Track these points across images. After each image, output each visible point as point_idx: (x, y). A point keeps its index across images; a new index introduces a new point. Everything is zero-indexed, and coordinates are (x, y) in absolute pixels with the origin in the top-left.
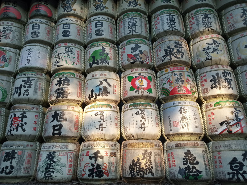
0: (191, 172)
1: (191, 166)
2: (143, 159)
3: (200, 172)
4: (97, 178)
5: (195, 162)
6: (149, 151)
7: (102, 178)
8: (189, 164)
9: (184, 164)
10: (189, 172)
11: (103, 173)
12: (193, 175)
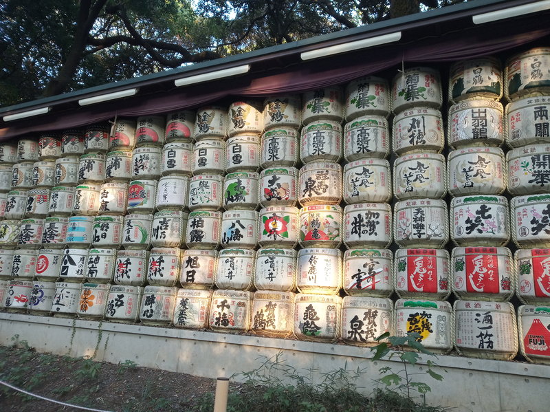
0: (309, 327)
1: (310, 321)
2: (266, 311)
3: (319, 328)
4: (223, 326)
5: (315, 318)
6: (273, 303)
7: (227, 327)
8: (308, 319)
9: (304, 319)
10: (308, 327)
11: (228, 322)
12: (310, 331)
